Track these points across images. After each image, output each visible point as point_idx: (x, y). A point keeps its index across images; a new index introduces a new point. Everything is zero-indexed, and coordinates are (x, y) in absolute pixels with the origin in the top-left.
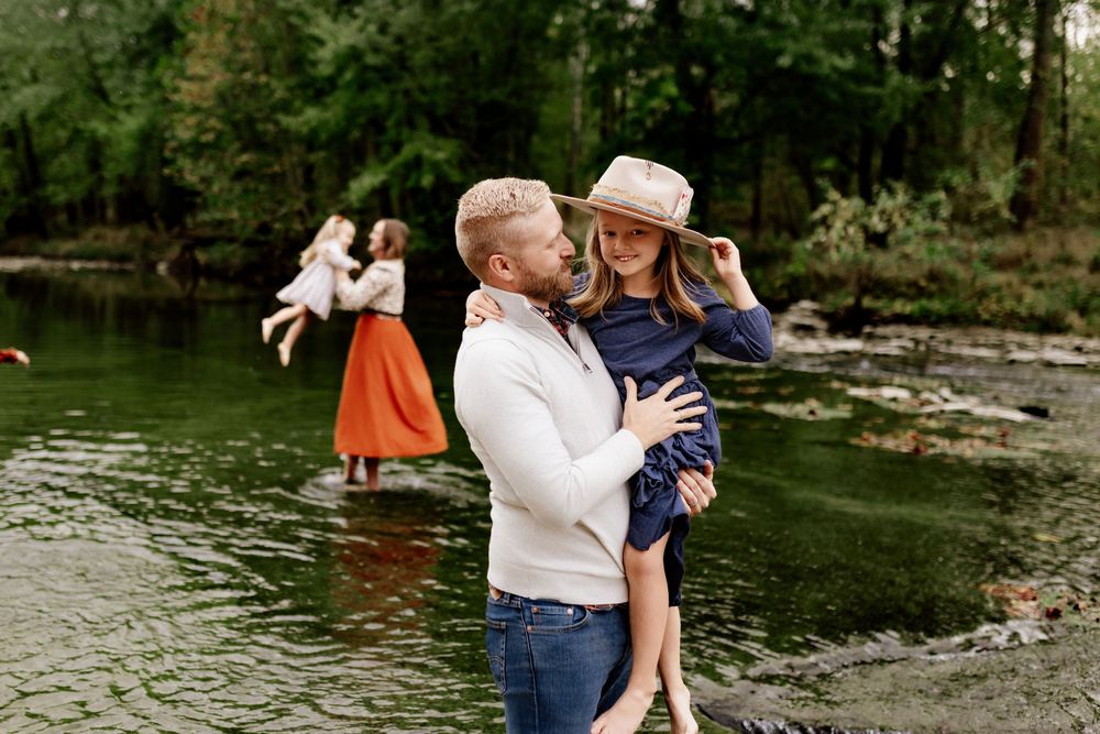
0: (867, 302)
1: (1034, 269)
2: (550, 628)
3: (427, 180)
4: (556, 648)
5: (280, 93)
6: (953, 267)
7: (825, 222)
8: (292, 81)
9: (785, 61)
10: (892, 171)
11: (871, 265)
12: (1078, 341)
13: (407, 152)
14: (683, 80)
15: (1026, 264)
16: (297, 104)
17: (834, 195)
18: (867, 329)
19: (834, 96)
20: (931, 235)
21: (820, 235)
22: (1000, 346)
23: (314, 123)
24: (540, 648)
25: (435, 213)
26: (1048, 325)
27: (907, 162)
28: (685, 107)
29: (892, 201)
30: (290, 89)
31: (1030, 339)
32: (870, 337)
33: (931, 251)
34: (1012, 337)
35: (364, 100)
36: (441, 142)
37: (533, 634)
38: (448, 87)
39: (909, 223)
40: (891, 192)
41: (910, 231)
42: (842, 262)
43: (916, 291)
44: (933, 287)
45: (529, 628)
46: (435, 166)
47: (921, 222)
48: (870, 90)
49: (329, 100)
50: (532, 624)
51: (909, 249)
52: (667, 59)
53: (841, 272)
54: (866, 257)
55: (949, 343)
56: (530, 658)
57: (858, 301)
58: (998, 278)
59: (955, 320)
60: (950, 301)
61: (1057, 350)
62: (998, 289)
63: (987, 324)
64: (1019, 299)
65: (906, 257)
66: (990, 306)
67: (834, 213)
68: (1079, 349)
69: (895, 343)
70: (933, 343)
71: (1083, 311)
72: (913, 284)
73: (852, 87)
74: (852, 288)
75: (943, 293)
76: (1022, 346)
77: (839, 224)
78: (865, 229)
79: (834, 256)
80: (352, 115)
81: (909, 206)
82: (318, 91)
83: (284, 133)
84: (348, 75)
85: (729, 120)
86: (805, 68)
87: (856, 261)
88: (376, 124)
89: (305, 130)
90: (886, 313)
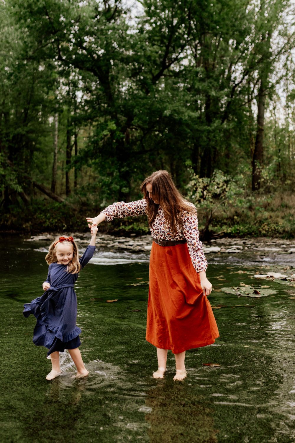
0: (210, 228)
9: (167, 113)
17: (194, 176)
33: (240, 201)
39: (230, 189)
42: (201, 208)
47: (234, 188)
57: (207, 227)
58: (266, 214)
59: (250, 234)
60: (247, 226)
62: (266, 219)
64: (277, 223)
66: (265, 228)
67: (196, 184)
75: (243, 222)
77: (199, 190)
90: (220, 232)
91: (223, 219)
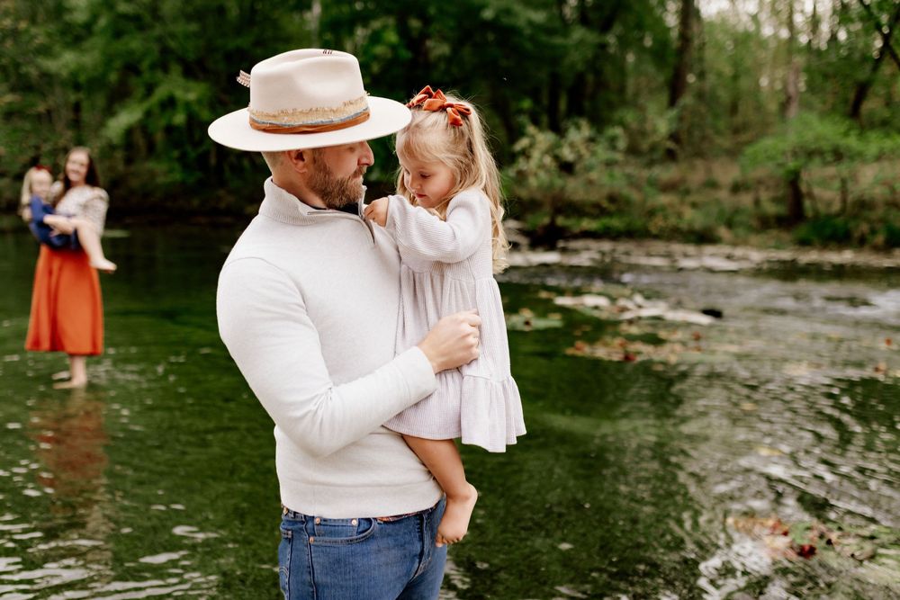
0: (560, 221)
1: (687, 192)
2: (334, 539)
3: (179, 118)
4: (338, 561)
5: (41, 40)
6: (627, 191)
7: (525, 154)
8: (52, 27)
9: (488, 14)
10: (576, 110)
11: (563, 189)
12: (727, 250)
13: (161, 93)
14: (403, 30)
15: (682, 188)
16: (57, 48)
17: (531, 129)
18: (561, 244)
19: (528, 46)
20: (609, 164)
21: (522, 164)
22: (668, 255)
23: (73, 66)
24: (321, 561)
25: (189, 148)
26: (703, 238)
27: (587, 104)
28: (405, 54)
29: (579, 134)
30: (49, 35)
31: (691, 249)
32: (564, 251)
33: (611, 176)
34: (677, 248)
35: (119, 46)
36: (192, 84)
37: (315, 546)
38: (196, 35)
39: (594, 153)
40: (578, 127)
41: (594, 161)
42: (540, 187)
43: (599, 211)
44: (612, 208)
45: (312, 539)
46: (187, 105)
47: (602, 152)
48: (558, 41)
49: (87, 44)
50: (314, 535)
51: (594, 175)
52: (388, 12)
53: (538, 196)
54: (559, 182)
55: (627, 254)
56: (311, 571)
57: (553, 220)
58: (663, 199)
59: (630, 234)
60: (626, 219)
61: (713, 258)
62: (663, 208)
63: (656, 237)
64: (680, 215)
65: (591, 182)
66: (657, 224)
67: (532, 145)
68: (729, 257)
69: (586, 255)
70: (616, 255)
71: (730, 225)
72: (597, 206)
73: (544, 38)
74: (547, 209)
75: (620, 212)
76: (686, 256)
77: (536, 154)
78: (556, 158)
79: (533, 182)
80: (109, 60)
81: (592, 140)
82: (76, 36)
83: (47, 76)
84: (103, 22)
85: (442, 66)
86: (505, 20)
87: (551, 186)
88: (131, 68)
89: (64, 73)
90: (576, 230)
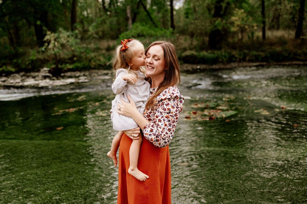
0: (59, 66)
7: (47, 41)
17: (48, 32)
33: (79, 48)
51: (73, 48)
57: (57, 66)
66: (93, 64)
75: (79, 60)
77: (52, 42)
91: (65, 59)
